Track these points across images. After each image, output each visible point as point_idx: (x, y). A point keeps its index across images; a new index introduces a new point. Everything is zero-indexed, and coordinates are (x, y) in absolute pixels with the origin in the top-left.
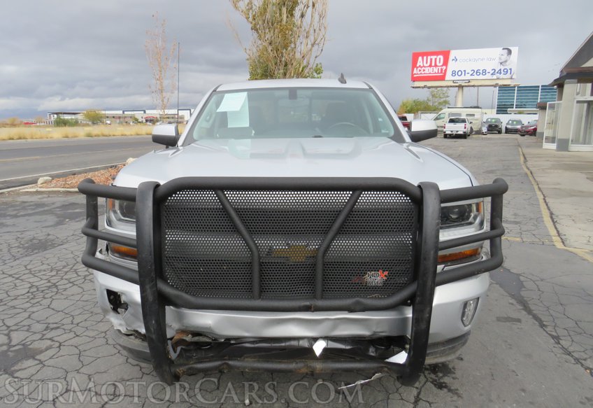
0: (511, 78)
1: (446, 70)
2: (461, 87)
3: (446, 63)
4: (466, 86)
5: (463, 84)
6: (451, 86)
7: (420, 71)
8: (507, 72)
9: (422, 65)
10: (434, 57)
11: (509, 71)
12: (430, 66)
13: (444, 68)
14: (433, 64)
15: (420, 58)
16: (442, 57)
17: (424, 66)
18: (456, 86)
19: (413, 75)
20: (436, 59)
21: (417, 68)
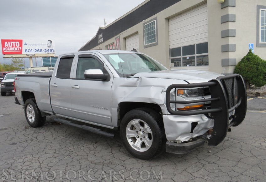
0: (54, 54)
1: (22, 49)
2: (31, 57)
3: (21, 45)
4: (33, 57)
5: (32, 56)
6: (25, 57)
7: (7, 49)
8: (52, 51)
9: (8, 46)
10: (14, 43)
11: (52, 50)
12: (13, 47)
13: (21, 48)
14: (14, 46)
15: (6, 43)
16: (18, 43)
17: (9, 47)
18: (28, 57)
19: (3, 51)
20: (15, 44)
21: (5, 47)
